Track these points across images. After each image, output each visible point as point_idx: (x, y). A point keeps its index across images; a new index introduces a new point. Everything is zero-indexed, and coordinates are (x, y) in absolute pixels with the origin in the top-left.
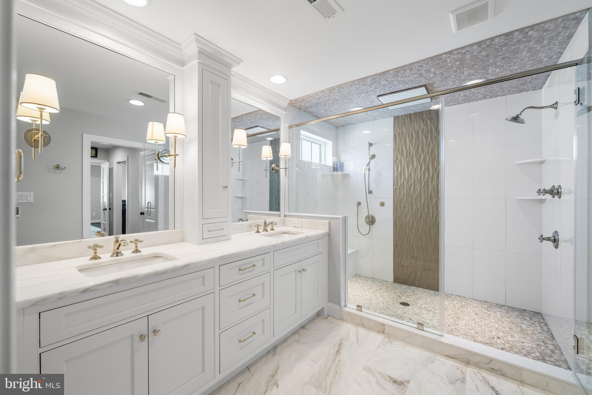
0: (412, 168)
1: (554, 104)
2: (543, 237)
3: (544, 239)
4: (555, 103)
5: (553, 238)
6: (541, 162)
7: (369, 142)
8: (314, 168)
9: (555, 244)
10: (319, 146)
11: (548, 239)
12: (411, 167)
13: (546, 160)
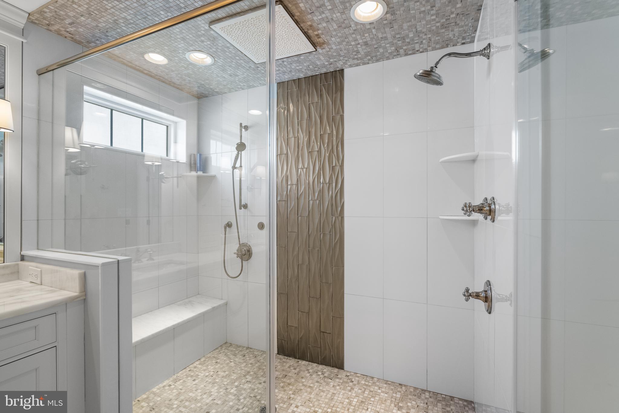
0: (303, 167)
1: (485, 49)
2: (470, 292)
3: (470, 295)
4: (487, 47)
5: (483, 295)
6: (472, 160)
7: (241, 124)
8: (150, 163)
9: (487, 304)
10: (166, 127)
11: (477, 296)
12: (300, 166)
13: (477, 156)
